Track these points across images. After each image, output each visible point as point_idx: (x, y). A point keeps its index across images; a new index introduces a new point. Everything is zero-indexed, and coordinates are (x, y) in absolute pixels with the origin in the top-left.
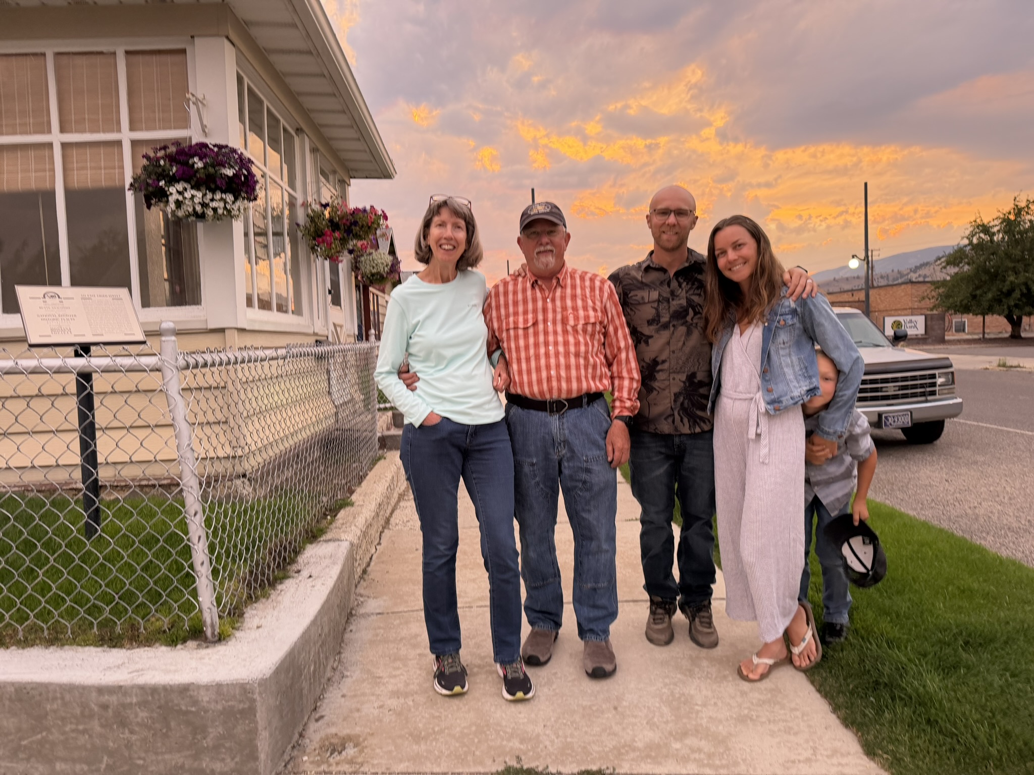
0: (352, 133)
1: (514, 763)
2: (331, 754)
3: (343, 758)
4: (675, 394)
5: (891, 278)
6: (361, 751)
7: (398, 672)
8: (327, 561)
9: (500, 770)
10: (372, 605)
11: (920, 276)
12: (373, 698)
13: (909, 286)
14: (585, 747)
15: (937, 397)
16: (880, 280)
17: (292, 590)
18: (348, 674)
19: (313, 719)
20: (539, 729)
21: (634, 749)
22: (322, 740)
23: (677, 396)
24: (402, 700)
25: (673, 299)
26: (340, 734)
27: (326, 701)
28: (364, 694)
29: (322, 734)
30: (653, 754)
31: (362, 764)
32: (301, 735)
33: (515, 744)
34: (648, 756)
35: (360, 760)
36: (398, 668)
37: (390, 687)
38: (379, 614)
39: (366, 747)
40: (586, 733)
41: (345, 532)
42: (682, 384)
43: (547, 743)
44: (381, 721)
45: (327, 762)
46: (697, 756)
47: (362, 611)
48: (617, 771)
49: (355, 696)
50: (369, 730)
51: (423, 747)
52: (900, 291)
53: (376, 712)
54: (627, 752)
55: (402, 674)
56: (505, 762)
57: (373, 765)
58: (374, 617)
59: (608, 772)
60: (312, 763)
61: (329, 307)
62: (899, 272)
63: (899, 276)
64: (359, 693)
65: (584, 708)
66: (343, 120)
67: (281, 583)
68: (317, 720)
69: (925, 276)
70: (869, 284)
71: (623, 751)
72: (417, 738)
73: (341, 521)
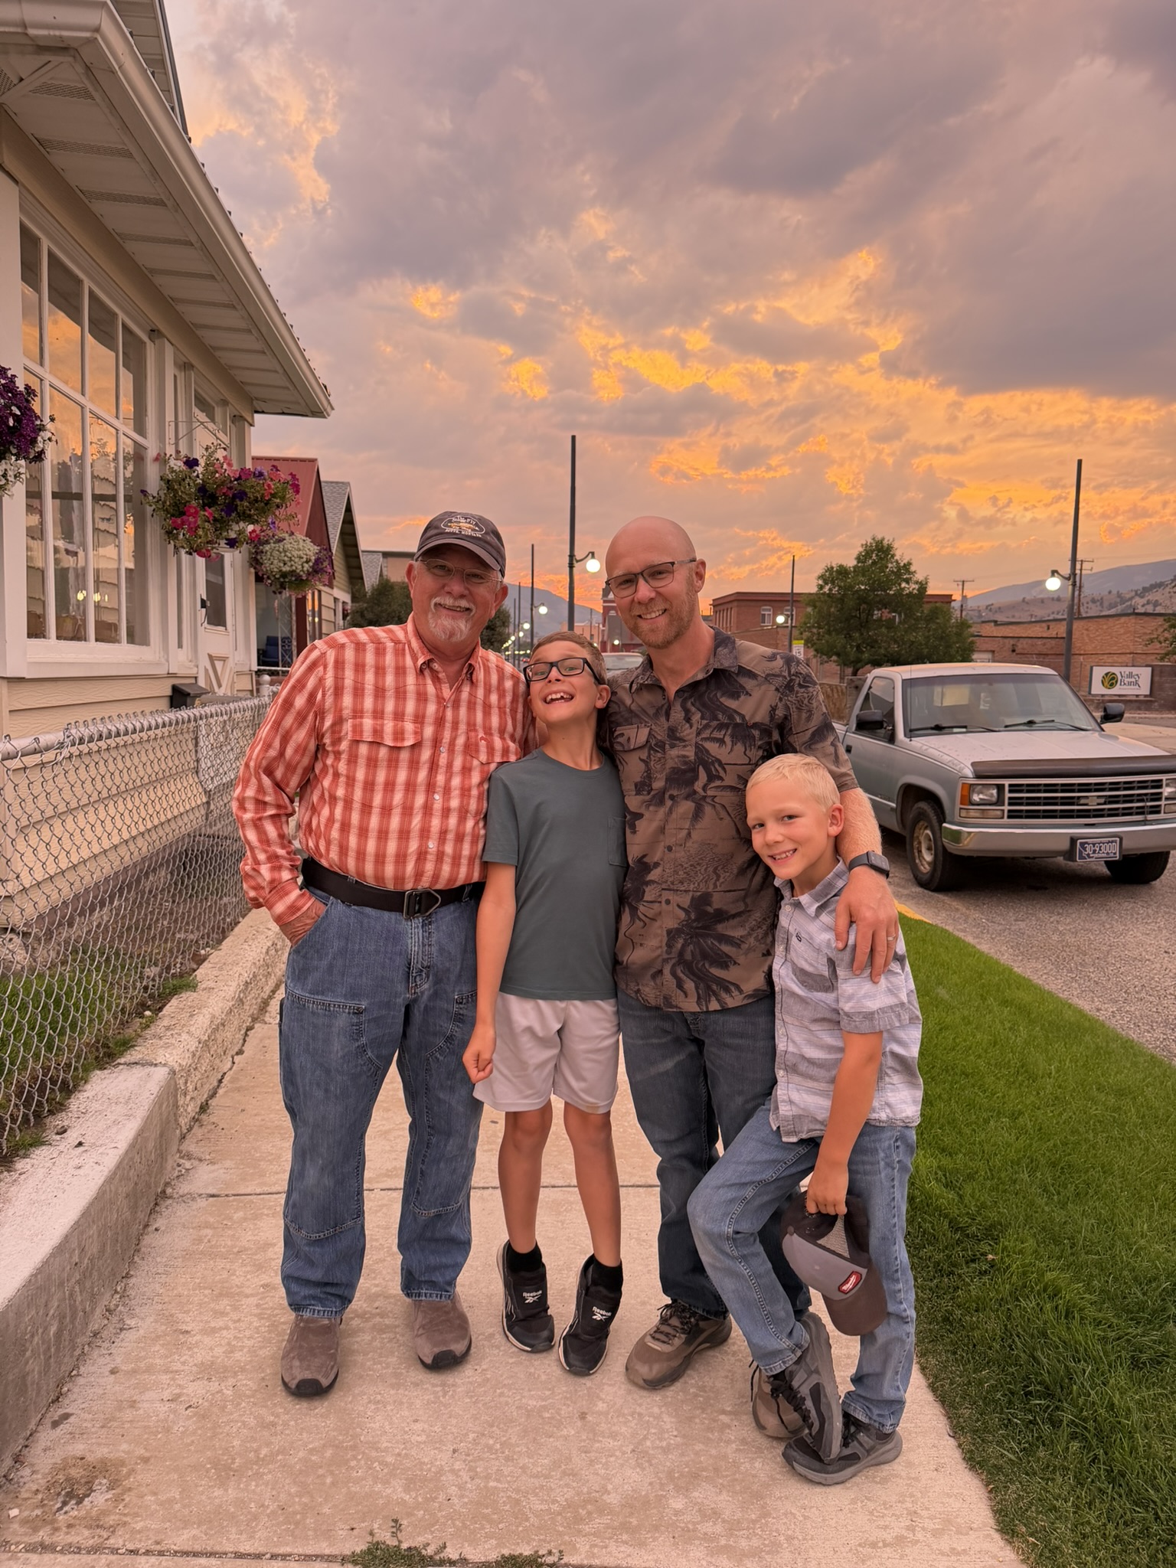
0: (250, 342)
1: (385, 1536)
2: (65, 1503)
3: (83, 1513)
4: (669, 932)
5: (1106, 604)
6: (118, 1499)
7: (219, 1323)
8: (120, 1109)
9: (358, 1550)
10: (204, 1178)
11: (1148, 602)
12: (165, 1378)
13: (1132, 619)
14: (518, 1502)
15: (1162, 816)
16: (1091, 605)
17: (41, 1172)
18: (132, 1322)
19: (48, 1421)
20: (443, 1459)
21: (603, 1510)
22: (56, 1469)
23: (672, 934)
24: (214, 1386)
25: (672, 746)
26: (90, 1458)
27: (81, 1381)
28: (149, 1370)
29: (56, 1457)
30: (634, 1521)
31: (113, 1530)
32: (18, 1459)
33: (396, 1490)
34: (625, 1527)
35: (111, 1520)
36: (223, 1314)
37: (201, 1356)
38: (213, 1196)
39: (130, 1489)
40: (524, 1468)
41: (167, 1046)
42: (682, 915)
43: (453, 1490)
44: (167, 1430)
45: (53, 1521)
46: (708, 1527)
47: (184, 1188)
48: (565, 1560)
49: (134, 1371)
50: (142, 1451)
51: (232, 1493)
52: (1118, 626)
53: (164, 1408)
54: (589, 1513)
55: (227, 1328)
56: (371, 1534)
57: (134, 1532)
58: (202, 1203)
59: (550, 1560)
60: (25, 1522)
61: (201, 630)
62: (1119, 595)
63: (1118, 600)
64: (142, 1365)
65: (529, 1414)
66: (232, 318)
67: (26, 1156)
68: (55, 1424)
69: (1156, 604)
70: (1074, 614)
71: (583, 1512)
72: (225, 1471)
73: (166, 1022)
